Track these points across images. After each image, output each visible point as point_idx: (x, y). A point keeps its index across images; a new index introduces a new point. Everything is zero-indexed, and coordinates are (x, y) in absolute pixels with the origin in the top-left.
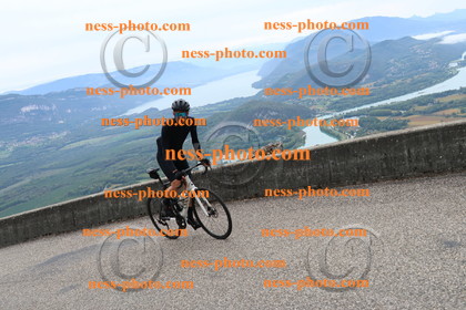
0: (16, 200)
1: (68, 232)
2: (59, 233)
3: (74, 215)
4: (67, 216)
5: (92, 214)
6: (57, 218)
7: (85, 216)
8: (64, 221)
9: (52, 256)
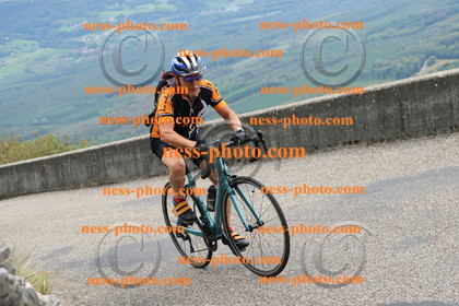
0: (264, 81)
1: (390, 140)
2: (372, 142)
3: (402, 110)
4: (389, 111)
5: (438, 109)
6: (372, 113)
7: (423, 114)
8: (384, 119)
9: (369, 181)
